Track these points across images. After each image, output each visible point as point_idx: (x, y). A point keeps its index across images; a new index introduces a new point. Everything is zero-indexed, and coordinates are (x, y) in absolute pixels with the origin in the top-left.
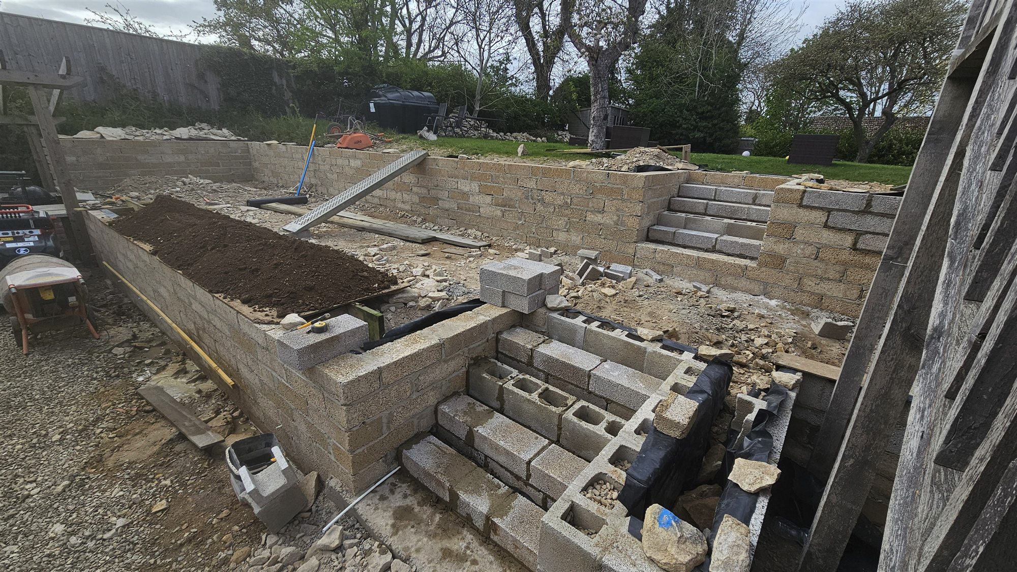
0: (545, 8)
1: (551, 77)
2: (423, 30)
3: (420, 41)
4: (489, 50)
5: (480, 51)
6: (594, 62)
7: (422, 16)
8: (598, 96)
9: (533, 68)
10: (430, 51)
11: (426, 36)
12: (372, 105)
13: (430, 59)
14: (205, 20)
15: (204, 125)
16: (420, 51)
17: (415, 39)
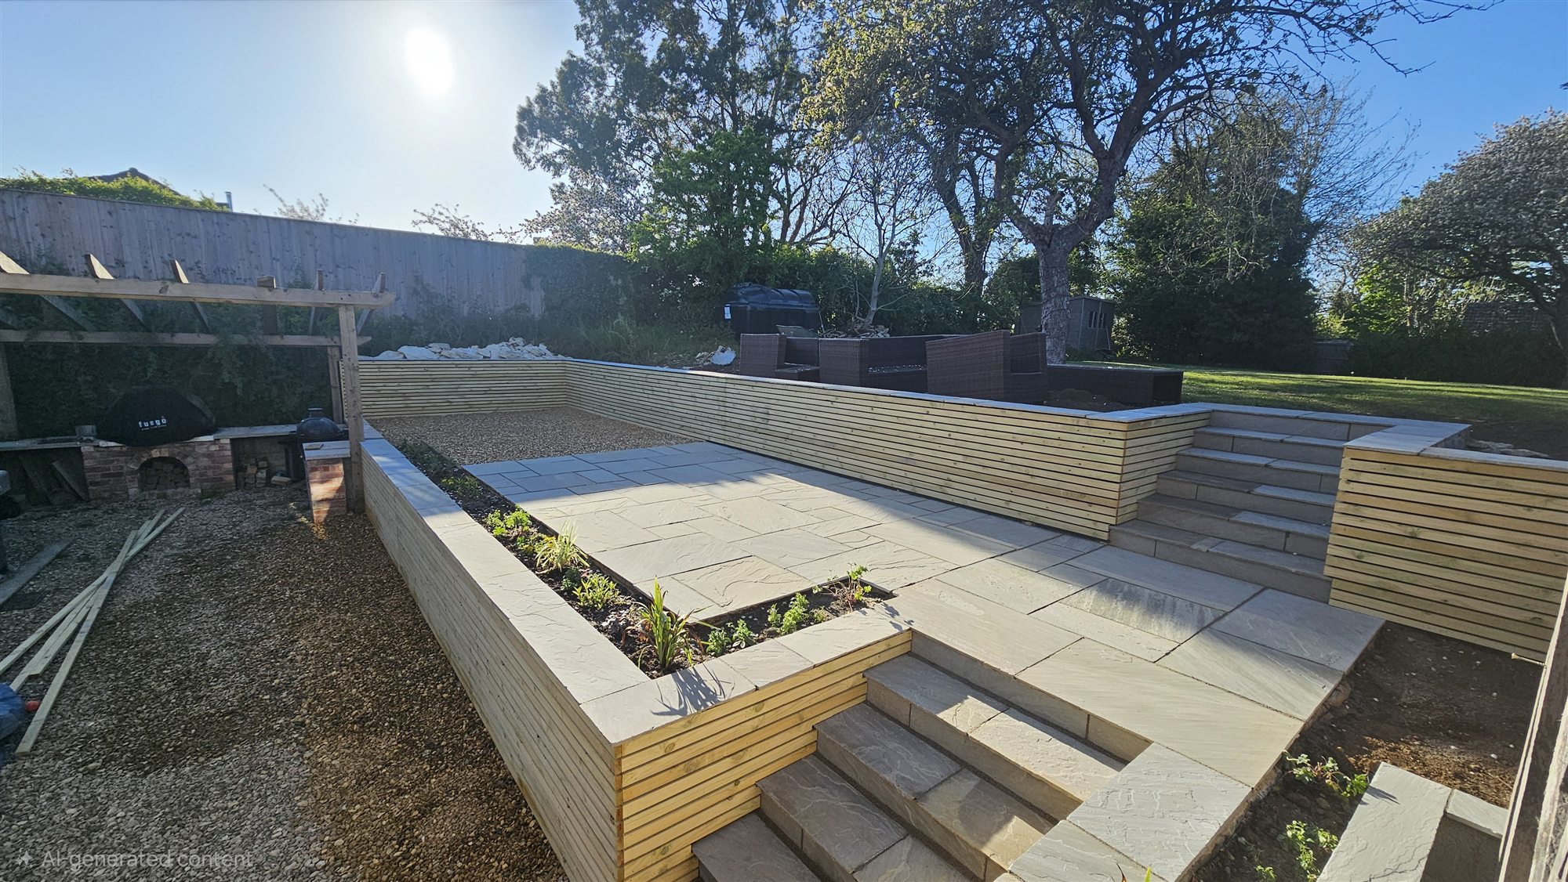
0: (977, 168)
1: (987, 260)
2: (805, 206)
3: (801, 220)
4: (893, 231)
5: (880, 232)
6: (1045, 247)
7: (805, 187)
8: (1053, 294)
9: (959, 248)
10: (814, 232)
11: (808, 214)
12: (727, 310)
13: (813, 243)
14: (539, 215)
15: (519, 340)
16: (800, 232)
17: (794, 218)
